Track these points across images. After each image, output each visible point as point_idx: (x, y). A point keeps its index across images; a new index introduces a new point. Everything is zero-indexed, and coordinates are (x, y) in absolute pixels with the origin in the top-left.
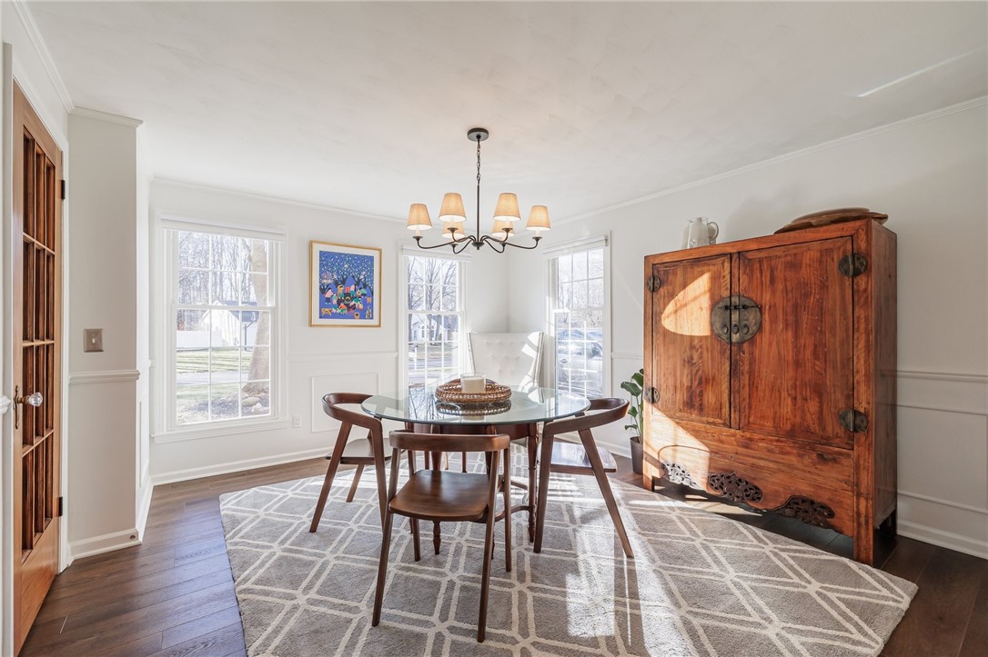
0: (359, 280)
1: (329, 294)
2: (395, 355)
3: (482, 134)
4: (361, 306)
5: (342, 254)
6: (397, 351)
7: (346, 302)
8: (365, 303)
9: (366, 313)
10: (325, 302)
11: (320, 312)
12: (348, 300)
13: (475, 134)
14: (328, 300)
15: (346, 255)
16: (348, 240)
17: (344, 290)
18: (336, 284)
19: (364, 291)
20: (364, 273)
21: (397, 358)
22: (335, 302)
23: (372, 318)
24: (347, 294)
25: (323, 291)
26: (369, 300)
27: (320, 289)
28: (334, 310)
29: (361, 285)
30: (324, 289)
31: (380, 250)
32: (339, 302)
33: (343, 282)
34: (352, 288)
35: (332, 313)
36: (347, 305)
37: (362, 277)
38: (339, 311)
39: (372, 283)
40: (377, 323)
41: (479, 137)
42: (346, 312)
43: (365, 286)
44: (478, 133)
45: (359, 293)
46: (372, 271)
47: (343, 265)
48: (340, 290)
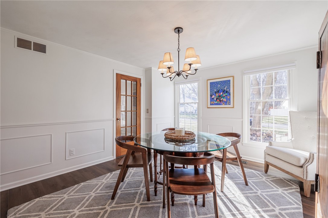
0: (224, 90)
1: (213, 97)
2: (242, 120)
3: (180, 29)
4: (225, 100)
5: (217, 82)
6: (242, 118)
7: (219, 99)
8: (227, 99)
9: (228, 102)
10: (212, 99)
11: (211, 103)
12: (220, 98)
13: (177, 30)
14: (213, 99)
15: (219, 82)
16: (219, 76)
17: (218, 95)
18: (216, 93)
19: (226, 94)
20: (226, 87)
21: (242, 121)
22: (215, 99)
23: (230, 104)
24: (220, 96)
25: (211, 96)
26: (228, 97)
27: (210, 95)
28: (215, 102)
29: (225, 92)
30: (212, 95)
31: (233, 77)
32: (217, 99)
33: (218, 92)
34: (222, 94)
35: (214, 103)
36: (220, 100)
37: (225, 89)
38: (217, 102)
39: (230, 90)
40: (232, 106)
41: (179, 31)
42: (219, 102)
43: (227, 92)
44: (178, 30)
45: (224, 95)
46: (230, 86)
47: (218, 86)
48: (217, 95)
